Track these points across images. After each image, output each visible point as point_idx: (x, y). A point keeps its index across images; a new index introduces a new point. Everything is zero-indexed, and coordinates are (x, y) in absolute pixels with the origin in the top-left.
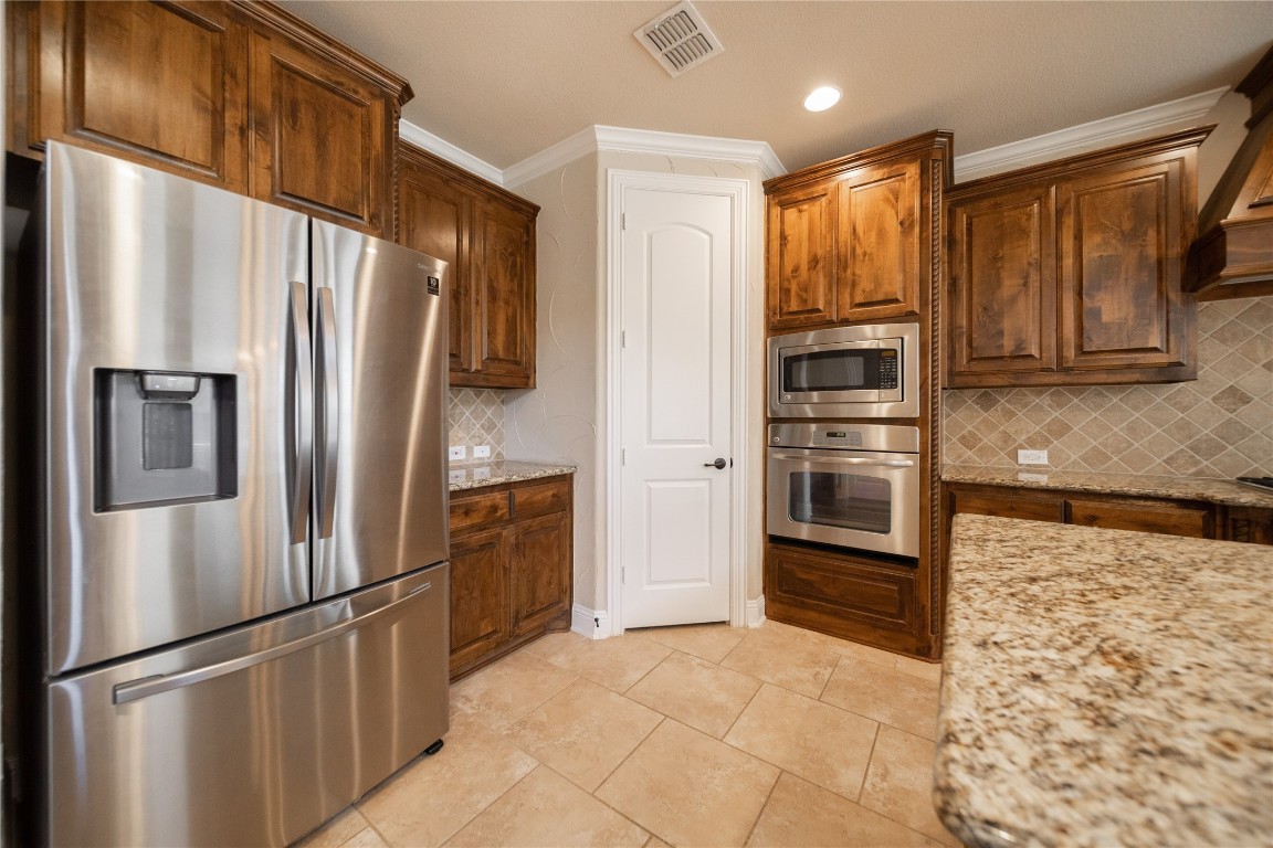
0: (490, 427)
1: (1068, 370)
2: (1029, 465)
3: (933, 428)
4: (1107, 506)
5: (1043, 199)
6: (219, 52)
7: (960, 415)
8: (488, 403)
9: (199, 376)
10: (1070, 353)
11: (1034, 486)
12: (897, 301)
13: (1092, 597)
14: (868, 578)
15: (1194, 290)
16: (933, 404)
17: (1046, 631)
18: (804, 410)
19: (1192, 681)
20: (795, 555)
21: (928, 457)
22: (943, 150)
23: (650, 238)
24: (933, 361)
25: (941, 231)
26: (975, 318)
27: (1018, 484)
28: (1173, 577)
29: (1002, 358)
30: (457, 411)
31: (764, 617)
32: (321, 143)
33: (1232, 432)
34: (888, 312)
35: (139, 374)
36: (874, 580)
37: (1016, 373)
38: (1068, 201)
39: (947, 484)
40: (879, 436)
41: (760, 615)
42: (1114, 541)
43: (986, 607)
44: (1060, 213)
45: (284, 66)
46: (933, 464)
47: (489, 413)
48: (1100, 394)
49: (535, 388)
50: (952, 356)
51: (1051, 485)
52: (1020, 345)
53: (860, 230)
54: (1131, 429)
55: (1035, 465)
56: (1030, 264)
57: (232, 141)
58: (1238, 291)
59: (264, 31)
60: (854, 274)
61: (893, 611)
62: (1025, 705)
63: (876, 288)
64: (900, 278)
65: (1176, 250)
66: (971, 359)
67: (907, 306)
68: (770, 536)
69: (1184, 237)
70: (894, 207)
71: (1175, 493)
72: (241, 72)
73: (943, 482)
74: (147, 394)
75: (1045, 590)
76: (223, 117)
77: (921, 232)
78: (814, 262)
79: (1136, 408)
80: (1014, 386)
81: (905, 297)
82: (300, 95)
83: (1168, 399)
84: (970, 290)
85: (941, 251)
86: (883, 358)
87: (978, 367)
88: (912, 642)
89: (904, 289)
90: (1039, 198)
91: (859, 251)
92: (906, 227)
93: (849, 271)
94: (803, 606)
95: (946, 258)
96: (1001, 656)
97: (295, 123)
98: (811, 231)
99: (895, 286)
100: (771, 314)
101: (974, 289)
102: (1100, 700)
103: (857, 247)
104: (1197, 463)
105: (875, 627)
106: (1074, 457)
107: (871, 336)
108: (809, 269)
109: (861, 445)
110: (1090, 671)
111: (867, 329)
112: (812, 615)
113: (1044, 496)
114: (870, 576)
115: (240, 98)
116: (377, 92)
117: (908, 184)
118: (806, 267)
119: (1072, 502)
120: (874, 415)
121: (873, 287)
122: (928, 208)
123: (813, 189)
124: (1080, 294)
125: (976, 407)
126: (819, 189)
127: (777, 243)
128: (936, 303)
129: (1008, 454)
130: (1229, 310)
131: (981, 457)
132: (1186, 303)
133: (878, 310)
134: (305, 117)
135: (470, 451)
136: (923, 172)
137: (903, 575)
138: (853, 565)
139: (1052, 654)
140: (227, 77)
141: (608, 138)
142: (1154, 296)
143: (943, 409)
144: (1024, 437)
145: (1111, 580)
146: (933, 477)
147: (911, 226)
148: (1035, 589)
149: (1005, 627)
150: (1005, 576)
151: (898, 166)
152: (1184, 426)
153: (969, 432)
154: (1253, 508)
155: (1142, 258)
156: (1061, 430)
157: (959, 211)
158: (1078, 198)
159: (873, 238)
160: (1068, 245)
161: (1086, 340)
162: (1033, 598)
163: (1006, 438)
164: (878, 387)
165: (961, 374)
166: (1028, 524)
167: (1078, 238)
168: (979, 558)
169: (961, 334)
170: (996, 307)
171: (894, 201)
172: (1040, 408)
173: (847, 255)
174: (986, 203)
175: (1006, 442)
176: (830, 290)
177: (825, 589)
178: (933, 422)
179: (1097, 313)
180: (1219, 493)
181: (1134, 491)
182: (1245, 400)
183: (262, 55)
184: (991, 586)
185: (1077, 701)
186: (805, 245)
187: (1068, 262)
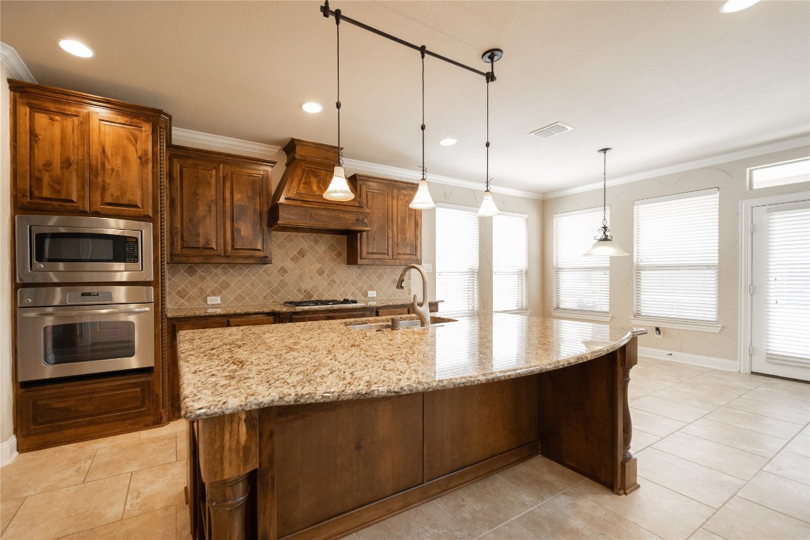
1: (228, 257)
2: (212, 305)
3: (162, 287)
4: (243, 319)
5: (217, 169)
7: (176, 279)
10: (229, 248)
11: (215, 314)
12: (137, 207)
13: (233, 349)
14: (117, 390)
15: (271, 227)
16: (162, 273)
17: (217, 362)
18: (49, 276)
19: (255, 362)
20: (51, 391)
21: (159, 304)
22: (166, 123)
24: (161, 247)
25: (165, 170)
26: (185, 224)
27: (207, 314)
28: (258, 337)
29: (199, 248)
31: (17, 453)
33: (282, 284)
34: (131, 213)
36: (123, 389)
37: (205, 256)
38: (228, 174)
39: (171, 319)
40: (120, 294)
41: (12, 453)
42: (242, 330)
43: (196, 362)
44: (224, 178)
46: (162, 309)
48: (241, 268)
50: (172, 245)
51: (222, 313)
52: (207, 242)
53: (109, 152)
54: (252, 285)
55: (215, 303)
56: (211, 201)
58: (284, 229)
60: (104, 181)
61: (138, 404)
62: (210, 382)
63: (121, 194)
64: (139, 192)
65: (265, 209)
66: (183, 247)
67: (144, 211)
68: (21, 382)
69: (268, 204)
70: (135, 145)
71: (266, 310)
73: (168, 318)
75: (217, 351)
77: (153, 168)
78: (67, 164)
79: (254, 275)
80: (205, 263)
81: (143, 205)
83: (264, 272)
84: (182, 207)
85: (165, 181)
86: (128, 242)
87: (185, 252)
88: (150, 419)
89: (142, 200)
90: (215, 168)
91: (107, 166)
92: (143, 160)
93: (100, 179)
94: (61, 428)
95: (168, 186)
96: (201, 373)
98: (63, 138)
99: (137, 197)
100: (19, 195)
101: (184, 208)
102: (231, 374)
103: (106, 163)
104: (273, 297)
105: (124, 420)
106: (231, 299)
107: (114, 227)
108: (62, 168)
109: (111, 300)
110: (230, 368)
111: (112, 221)
112: (69, 432)
113: (218, 319)
114: (121, 387)
117: (144, 135)
118: (59, 166)
119: (230, 320)
120: (118, 279)
121: (119, 194)
122: (157, 154)
123: (67, 107)
124: (232, 220)
125: (186, 274)
126: (73, 109)
128: (163, 213)
129: (202, 300)
130: (282, 235)
131: (188, 302)
132: (269, 231)
133: (124, 210)
136: (154, 132)
137: (143, 379)
138: (105, 384)
139: (219, 368)
142: (259, 227)
143: (167, 275)
144: (210, 290)
145: (240, 343)
146: (162, 316)
147: (147, 162)
148: (214, 351)
149: (203, 365)
150: (202, 350)
151: (137, 121)
152: (269, 282)
153: (182, 289)
154: (286, 313)
155: (255, 209)
156: (225, 286)
157: (175, 161)
158: (232, 174)
159: (119, 161)
160: (228, 195)
161: (235, 243)
162: (213, 355)
163: (202, 290)
164: (124, 261)
165: (178, 255)
166: (211, 330)
167: (232, 193)
168: (191, 347)
169: (177, 233)
170: (196, 220)
171: (134, 141)
172: (216, 275)
173: (97, 168)
174: (190, 161)
175: (201, 293)
176: (83, 187)
177: (82, 409)
178: (162, 283)
179: (239, 231)
180: (277, 309)
181: (252, 311)
184: (197, 355)
185: (225, 376)
186: (58, 148)
187: (228, 204)
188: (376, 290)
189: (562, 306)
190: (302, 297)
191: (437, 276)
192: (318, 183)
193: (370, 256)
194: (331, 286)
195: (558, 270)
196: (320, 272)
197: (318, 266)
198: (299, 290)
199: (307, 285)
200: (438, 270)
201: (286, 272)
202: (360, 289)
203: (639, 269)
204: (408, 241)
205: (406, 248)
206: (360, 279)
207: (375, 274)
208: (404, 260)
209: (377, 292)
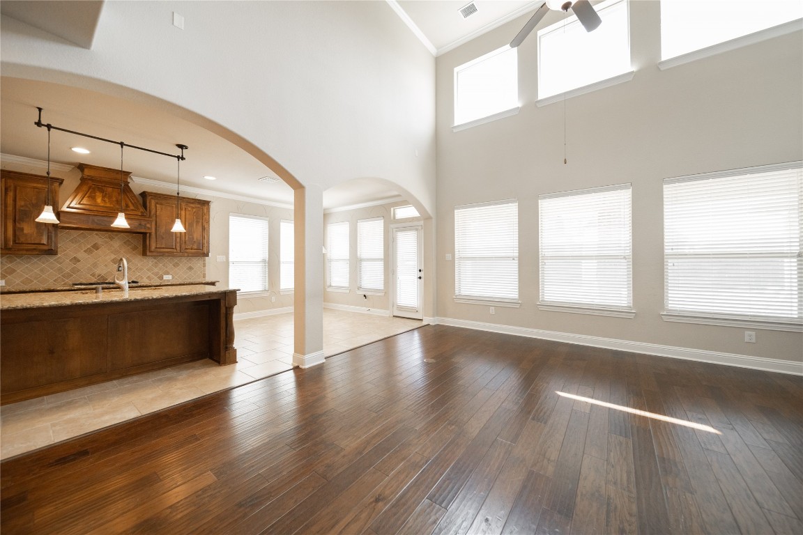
1: (11, 249)
10: (11, 243)
38: (10, 186)
44: (6, 189)
48: (29, 258)
54: (42, 270)
79: (43, 263)
83: (55, 260)
104: (64, 281)
124: (15, 221)
142: (44, 227)
152: (60, 269)
156: (12, 271)
160: (10, 202)
161: (17, 238)
167: (14, 201)
179: (22, 230)
182: (79, 261)
187: (10, 209)
188: (171, 274)
189: (333, 285)
190: (96, 279)
191: (231, 264)
192: (103, 197)
193: (159, 250)
195: (330, 261)
196: (116, 261)
198: (93, 275)
199: (102, 271)
200: (230, 260)
202: (156, 274)
203: (361, 260)
204: (195, 240)
205: (193, 244)
206: (156, 267)
207: (171, 263)
208: (192, 253)
209: (173, 276)
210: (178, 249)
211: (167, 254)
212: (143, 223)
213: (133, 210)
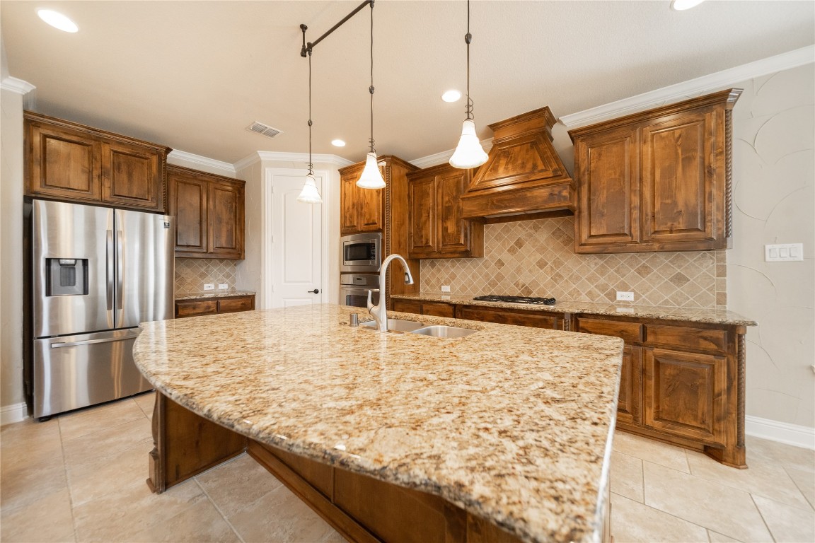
0: (228, 276)
1: (440, 252)
2: (444, 292)
6: (90, 152)
7: (424, 271)
8: (227, 265)
9: (76, 260)
10: (441, 245)
12: (375, 223)
23: (285, 196)
24: (386, 248)
29: (422, 247)
30: (210, 269)
32: (130, 175)
33: (500, 277)
34: (373, 228)
35: (59, 259)
37: (427, 253)
38: (440, 184)
44: (438, 186)
45: (115, 152)
47: (227, 270)
49: (244, 259)
52: (427, 241)
53: (366, 193)
55: (446, 292)
56: (429, 208)
57: (96, 181)
59: (107, 142)
60: (364, 212)
63: (370, 218)
66: (414, 247)
67: (378, 226)
72: (98, 157)
74: (61, 265)
76: (92, 173)
77: (382, 195)
78: (353, 205)
81: (378, 221)
82: (122, 160)
84: (414, 217)
86: (372, 247)
87: (416, 250)
90: (433, 180)
92: (378, 193)
93: (363, 210)
97: (119, 170)
98: (353, 192)
99: (375, 217)
103: (365, 201)
106: (457, 289)
108: (352, 209)
115: (98, 165)
116: (155, 152)
118: (351, 207)
124: (443, 220)
125: (430, 267)
127: (344, 196)
128: (388, 225)
129: (439, 287)
131: (431, 290)
133: (370, 227)
134: (124, 167)
135: (216, 286)
140: (94, 160)
141: (264, 155)
144: (443, 280)
147: (380, 193)
152: (487, 275)
153: (428, 278)
156: (453, 277)
158: (443, 181)
159: (369, 197)
160: (440, 200)
161: (444, 240)
163: (438, 280)
165: (413, 253)
167: (443, 198)
169: (412, 236)
170: (421, 225)
172: (448, 267)
173: (362, 204)
175: (438, 282)
176: (358, 217)
179: (447, 229)
183: (106, 150)
186: (351, 198)
187: (440, 207)
188: (633, 291)
190: (519, 291)
192: (507, 163)
194: (556, 281)
196: (542, 264)
197: (539, 257)
199: (526, 279)
201: (503, 264)
202: (602, 288)
204: (681, 206)
205: (674, 219)
206: (602, 274)
207: (631, 266)
208: (672, 241)
209: (635, 293)
210: (636, 233)
211: (611, 249)
212: (556, 190)
213: (542, 171)
